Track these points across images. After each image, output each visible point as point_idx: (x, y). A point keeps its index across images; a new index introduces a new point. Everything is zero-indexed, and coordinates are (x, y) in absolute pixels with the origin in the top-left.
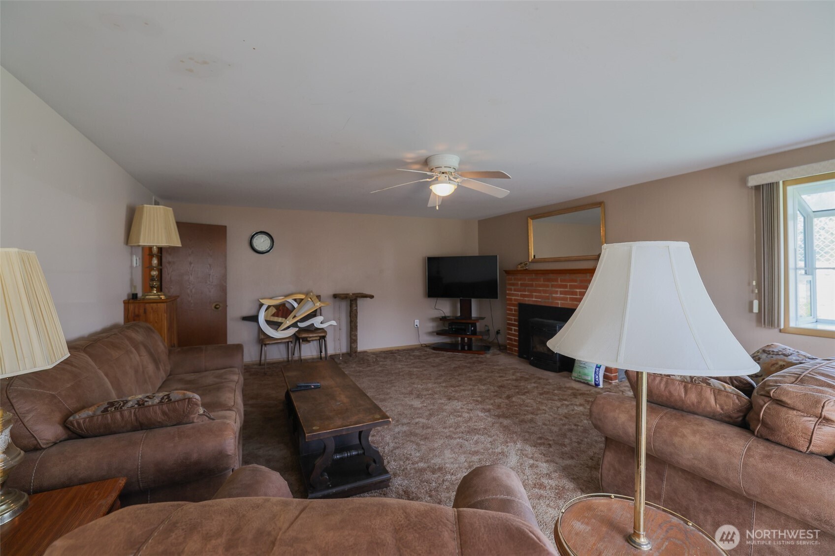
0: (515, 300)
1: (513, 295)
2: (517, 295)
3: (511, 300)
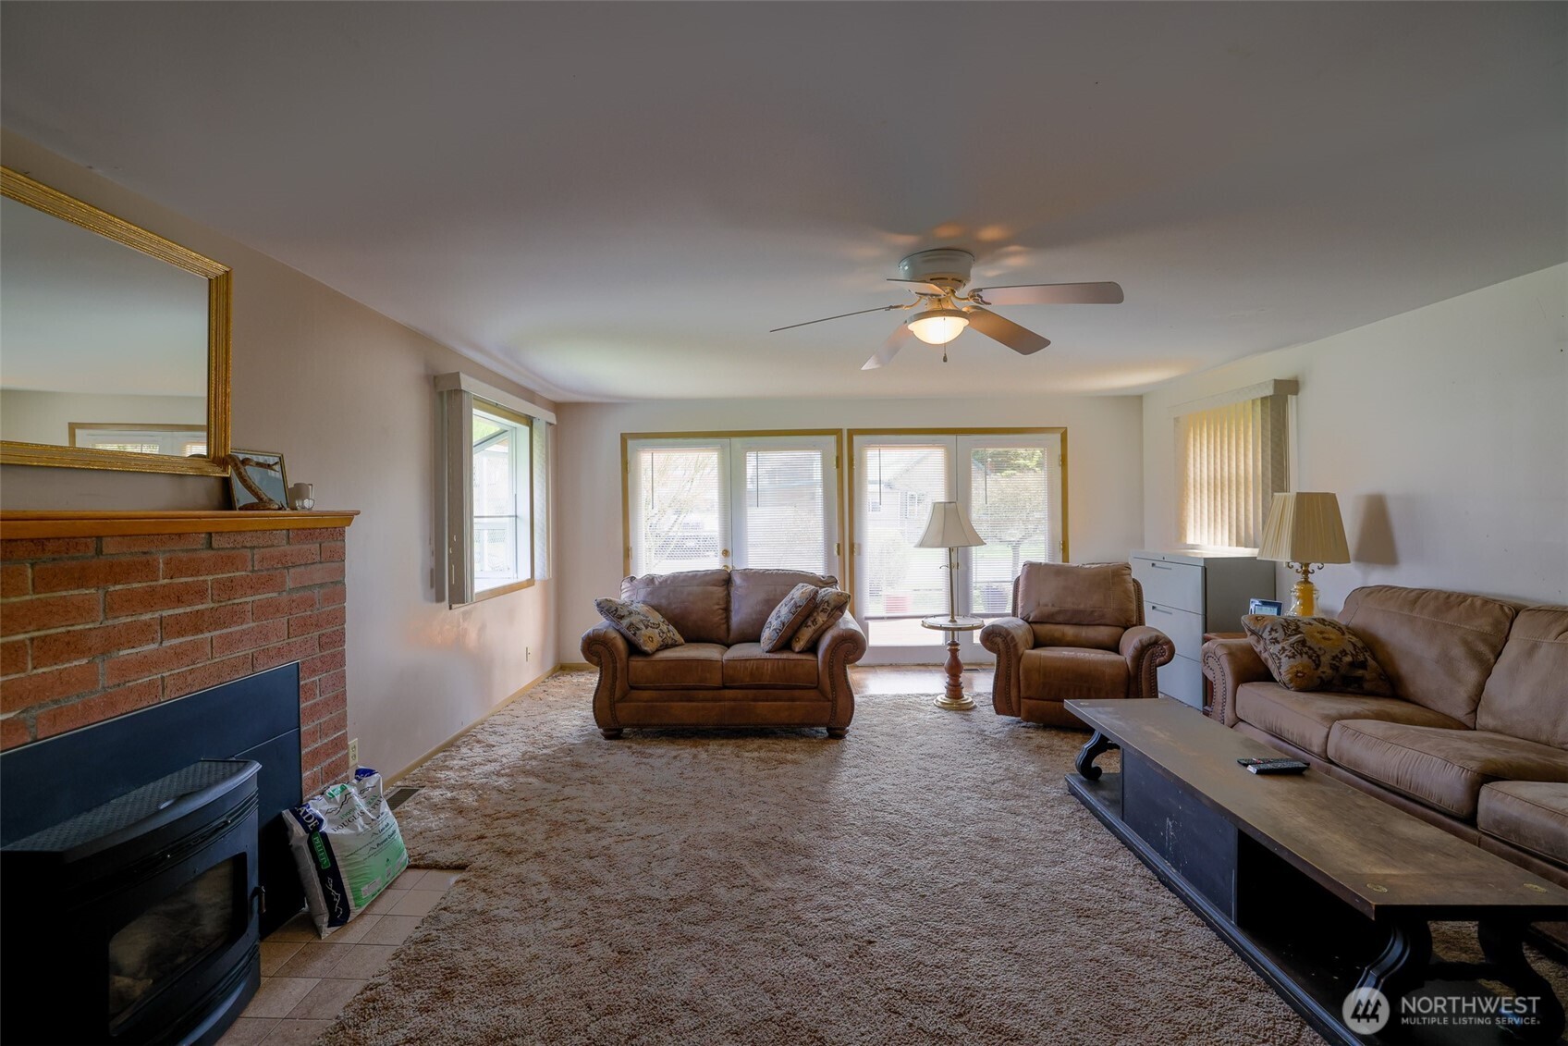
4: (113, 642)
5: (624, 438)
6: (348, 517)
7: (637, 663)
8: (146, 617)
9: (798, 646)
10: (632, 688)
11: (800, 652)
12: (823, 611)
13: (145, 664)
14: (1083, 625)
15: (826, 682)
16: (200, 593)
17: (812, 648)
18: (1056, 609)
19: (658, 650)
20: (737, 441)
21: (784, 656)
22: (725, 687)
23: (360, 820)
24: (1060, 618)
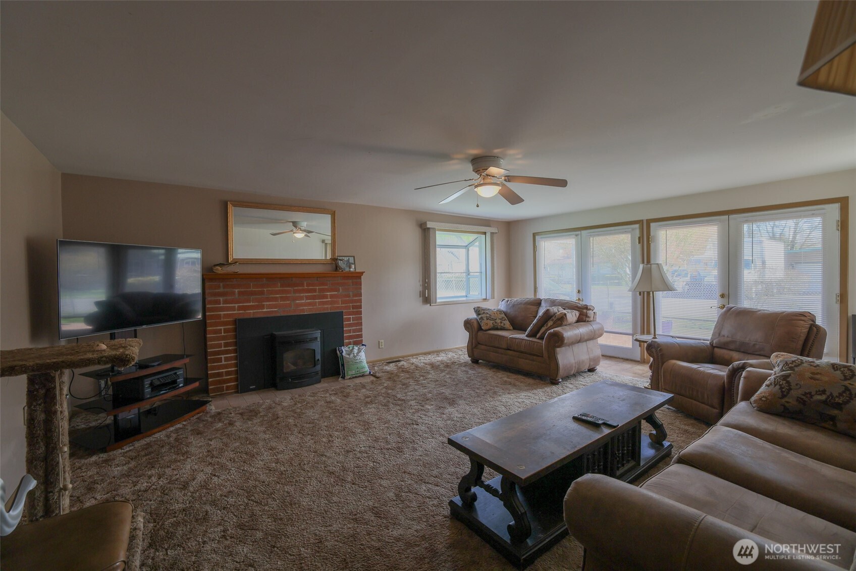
0: (226, 316)
1: (222, 309)
2: (233, 309)
3: (219, 317)
4: (295, 299)
5: (534, 235)
6: (362, 273)
7: (480, 333)
8: (302, 295)
9: (538, 336)
10: (479, 343)
11: (538, 339)
12: (552, 320)
13: (302, 305)
14: (749, 354)
15: (545, 354)
16: (315, 291)
17: (541, 338)
18: (729, 339)
19: (490, 329)
20: (584, 232)
21: (531, 339)
22: (509, 349)
23: (352, 355)
24: (732, 347)
